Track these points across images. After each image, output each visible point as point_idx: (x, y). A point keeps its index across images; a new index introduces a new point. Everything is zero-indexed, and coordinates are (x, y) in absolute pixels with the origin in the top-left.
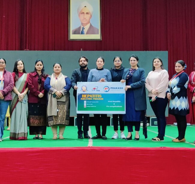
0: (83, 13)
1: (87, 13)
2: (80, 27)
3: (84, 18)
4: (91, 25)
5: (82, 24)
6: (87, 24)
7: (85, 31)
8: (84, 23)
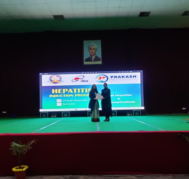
2: (90, 57)
3: (92, 52)
4: (96, 56)
5: (91, 55)
6: (93, 55)
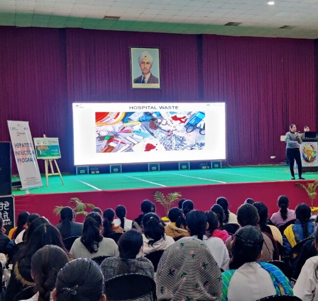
0: (144, 63)
1: (148, 63)
3: (145, 68)
7: (146, 80)
8: (144, 72)
